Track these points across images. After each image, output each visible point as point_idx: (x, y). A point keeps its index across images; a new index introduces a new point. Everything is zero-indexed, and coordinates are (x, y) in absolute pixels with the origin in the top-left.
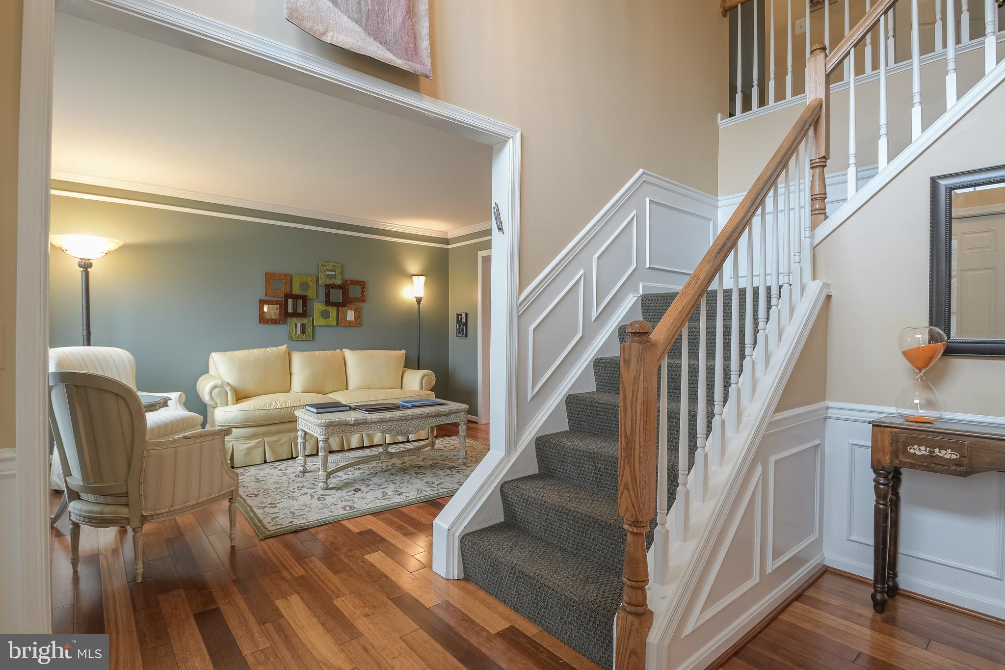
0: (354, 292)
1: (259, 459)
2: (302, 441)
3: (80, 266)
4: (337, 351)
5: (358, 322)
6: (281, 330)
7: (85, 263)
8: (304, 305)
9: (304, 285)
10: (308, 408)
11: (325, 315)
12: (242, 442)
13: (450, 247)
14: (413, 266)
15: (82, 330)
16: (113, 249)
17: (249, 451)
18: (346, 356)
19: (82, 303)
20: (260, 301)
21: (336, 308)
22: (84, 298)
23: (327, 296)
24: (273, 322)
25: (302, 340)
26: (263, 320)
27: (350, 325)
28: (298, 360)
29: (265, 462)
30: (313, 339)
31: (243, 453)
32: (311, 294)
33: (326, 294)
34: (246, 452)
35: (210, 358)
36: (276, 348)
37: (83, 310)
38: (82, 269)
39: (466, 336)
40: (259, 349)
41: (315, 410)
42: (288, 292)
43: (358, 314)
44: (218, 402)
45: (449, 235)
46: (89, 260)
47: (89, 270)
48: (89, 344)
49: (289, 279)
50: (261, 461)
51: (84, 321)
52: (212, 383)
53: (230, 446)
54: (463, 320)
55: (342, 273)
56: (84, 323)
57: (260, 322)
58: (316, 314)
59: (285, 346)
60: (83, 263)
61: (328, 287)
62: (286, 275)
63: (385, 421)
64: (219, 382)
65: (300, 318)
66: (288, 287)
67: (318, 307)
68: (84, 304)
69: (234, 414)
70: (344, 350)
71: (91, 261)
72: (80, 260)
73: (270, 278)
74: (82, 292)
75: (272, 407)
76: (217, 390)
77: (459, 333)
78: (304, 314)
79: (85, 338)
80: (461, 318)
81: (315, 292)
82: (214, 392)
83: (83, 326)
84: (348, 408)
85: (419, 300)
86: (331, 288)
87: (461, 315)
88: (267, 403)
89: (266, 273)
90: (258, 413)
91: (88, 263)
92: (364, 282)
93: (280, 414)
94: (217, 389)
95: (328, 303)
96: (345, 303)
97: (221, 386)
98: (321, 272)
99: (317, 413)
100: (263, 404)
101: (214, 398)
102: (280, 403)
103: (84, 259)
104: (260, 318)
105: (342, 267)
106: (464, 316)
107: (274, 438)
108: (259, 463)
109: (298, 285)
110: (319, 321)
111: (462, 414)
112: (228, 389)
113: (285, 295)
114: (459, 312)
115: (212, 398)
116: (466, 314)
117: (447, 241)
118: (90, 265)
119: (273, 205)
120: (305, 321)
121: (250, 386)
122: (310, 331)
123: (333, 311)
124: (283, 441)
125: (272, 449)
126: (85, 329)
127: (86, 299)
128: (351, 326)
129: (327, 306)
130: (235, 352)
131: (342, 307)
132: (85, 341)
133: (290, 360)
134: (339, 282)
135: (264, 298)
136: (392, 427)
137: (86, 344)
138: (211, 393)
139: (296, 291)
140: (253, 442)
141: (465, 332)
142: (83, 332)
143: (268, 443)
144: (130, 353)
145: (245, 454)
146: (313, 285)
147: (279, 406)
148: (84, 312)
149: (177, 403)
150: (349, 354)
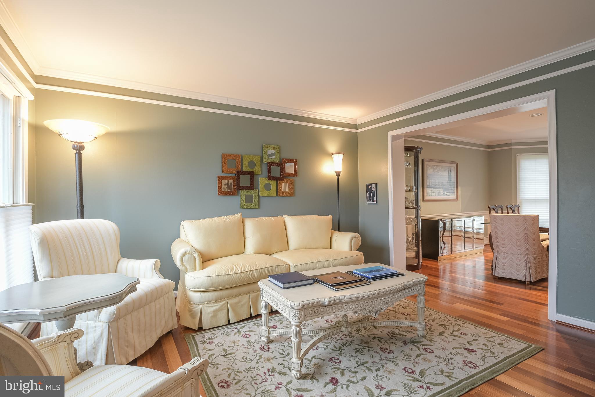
0: (289, 168)
1: (224, 322)
2: (266, 312)
3: (74, 148)
4: (279, 217)
5: (292, 193)
6: (235, 201)
7: (77, 145)
8: (252, 180)
9: (252, 164)
10: (270, 279)
11: (267, 187)
12: (209, 305)
13: (358, 131)
14: (332, 146)
15: (76, 205)
16: (102, 134)
17: (215, 313)
18: (286, 221)
19: (76, 180)
20: (218, 177)
21: (275, 182)
22: (78, 176)
23: (269, 172)
24: (229, 194)
25: (251, 209)
26: (221, 193)
27: (285, 195)
28: (250, 225)
29: (229, 323)
30: (259, 207)
31: (210, 315)
32: (256, 170)
33: (268, 170)
34: (212, 315)
35: (181, 227)
36: (233, 216)
37: (77, 187)
38: (75, 151)
39: (377, 202)
40: (220, 218)
41: (282, 285)
42: (240, 169)
43: (292, 187)
44: (188, 267)
45: (358, 121)
46: (82, 143)
47: (81, 152)
48: (82, 217)
49: (240, 159)
50: (225, 322)
51: (78, 196)
52: (182, 251)
53: (198, 309)
54: (373, 190)
55: (280, 153)
56: (78, 198)
57: (219, 194)
58: (261, 186)
59: (240, 214)
60: (76, 146)
61: (270, 165)
62: (238, 155)
63: (357, 301)
64: (188, 249)
65: (249, 191)
66: (240, 165)
67: (262, 181)
68: (77, 181)
69: (201, 280)
70: (284, 216)
71: (83, 144)
72: (73, 143)
73: (226, 158)
74: (76, 171)
75: (234, 272)
76: (186, 257)
77: (370, 200)
78: (252, 187)
79: (79, 211)
80: (371, 188)
81: (260, 169)
82: (185, 259)
83: (77, 201)
84: (312, 281)
85: (338, 174)
86: (272, 165)
87: (371, 185)
88: (229, 268)
89: (223, 154)
90: (222, 278)
91: (80, 146)
92: (296, 160)
93: (240, 278)
94: (187, 255)
95: (270, 177)
96: (283, 176)
97: (190, 253)
98: (264, 152)
99: (284, 288)
100: (226, 269)
101: (185, 264)
102: (239, 267)
103: (77, 142)
104: (218, 191)
105: (280, 148)
106: (374, 186)
107: (235, 300)
108: (224, 324)
109: (247, 164)
110: (264, 193)
111: (422, 285)
112: (196, 255)
113: (237, 171)
114: (369, 182)
115: (182, 264)
116: (376, 184)
117: (356, 127)
118: (83, 148)
119: (228, 98)
120: (252, 193)
121: (213, 250)
122: (257, 201)
123: (273, 183)
124: (242, 303)
125: (233, 310)
126: (78, 204)
127: (79, 177)
128: (287, 196)
129: (268, 180)
130: (201, 220)
131: (280, 181)
132: (79, 214)
133: (243, 226)
134: (278, 161)
135: (221, 174)
136: (364, 305)
137: (79, 216)
138: (182, 259)
139: (246, 168)
140: (218, 305)
141: (375, 199)
142: (77, 206)
143: (230, 305)
144: (115, 224)
145: (212, 317)
146: (258, 164)
147: (239, 271)
148: (78, 189)
149: (153, 270)
150: (288, 219)
